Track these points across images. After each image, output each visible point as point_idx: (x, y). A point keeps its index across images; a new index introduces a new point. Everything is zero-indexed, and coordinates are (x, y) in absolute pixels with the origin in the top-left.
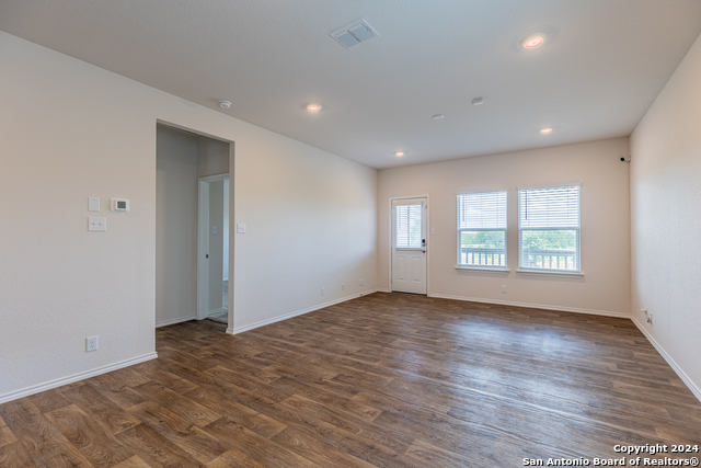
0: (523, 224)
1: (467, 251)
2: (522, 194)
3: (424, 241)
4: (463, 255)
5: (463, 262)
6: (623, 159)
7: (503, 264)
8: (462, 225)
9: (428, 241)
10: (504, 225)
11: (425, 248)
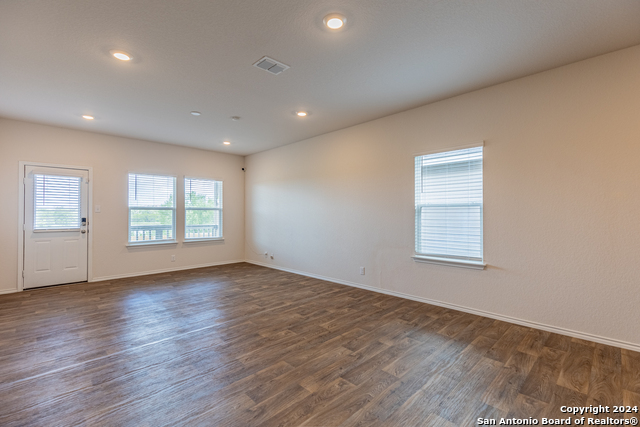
0: (188, 204)
1: (138, 229)
3: (84, 220)
4: (133, 233)
6: (243, 169)
7: (171, 235)
8: (132, 203)
9: (90, 220)
11: (85, 228)
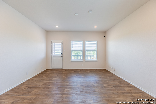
0: (86, 49)
1: (73, 56)
2: (86, 42)
3: (62, 53)
4: (72, 57)
5: (72, 59)
6: (105, 36)
7: (81, 59)
8: (72, 49)
9: (63, 54)
10: (82, 49)
11: (62, 56)
